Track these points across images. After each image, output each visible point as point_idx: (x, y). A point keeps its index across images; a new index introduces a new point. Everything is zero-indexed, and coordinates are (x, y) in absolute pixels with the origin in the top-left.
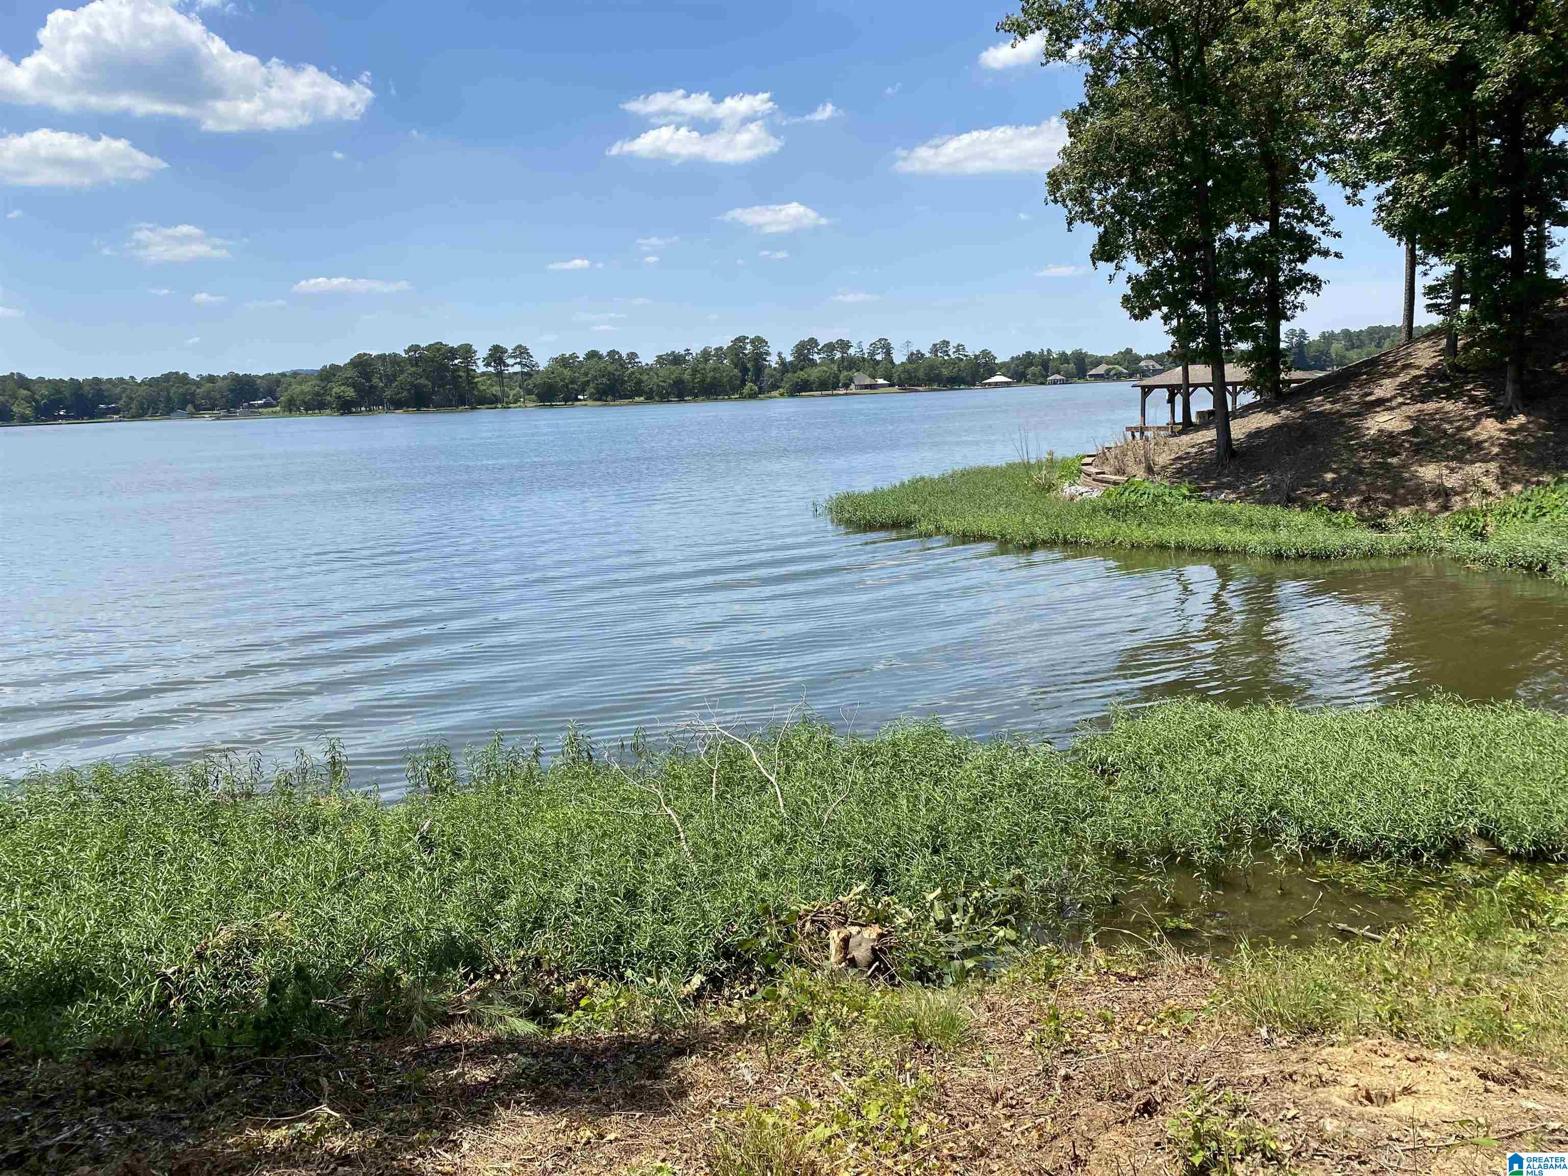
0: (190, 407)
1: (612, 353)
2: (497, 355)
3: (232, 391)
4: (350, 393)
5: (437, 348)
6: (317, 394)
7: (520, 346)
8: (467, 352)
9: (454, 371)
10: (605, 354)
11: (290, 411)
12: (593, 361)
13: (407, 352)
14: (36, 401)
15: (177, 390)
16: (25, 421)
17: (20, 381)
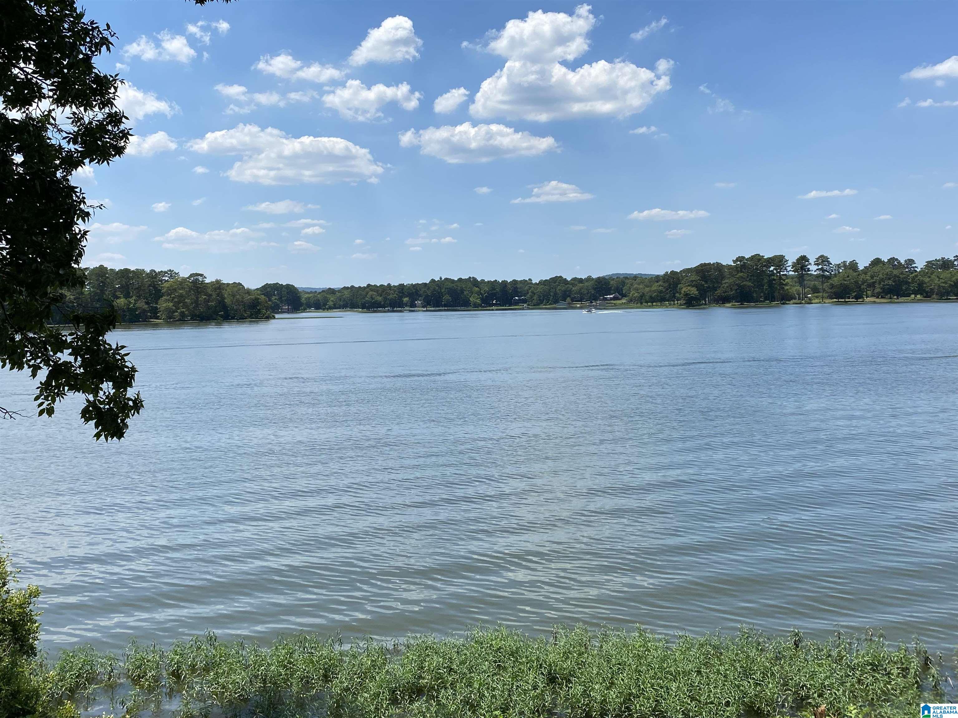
0: (568, 299)
1: (892, 260)
2: (802, 261)
4: (694, 291)
5: (757, 258)
7: (822, 256)
8: (779, 261)
9: (770, 276)
10: (886, 261)
13: (734, 262)
14: (481, 294)
15: (560, 288)
16: (477, 307)
17: (473, 282)
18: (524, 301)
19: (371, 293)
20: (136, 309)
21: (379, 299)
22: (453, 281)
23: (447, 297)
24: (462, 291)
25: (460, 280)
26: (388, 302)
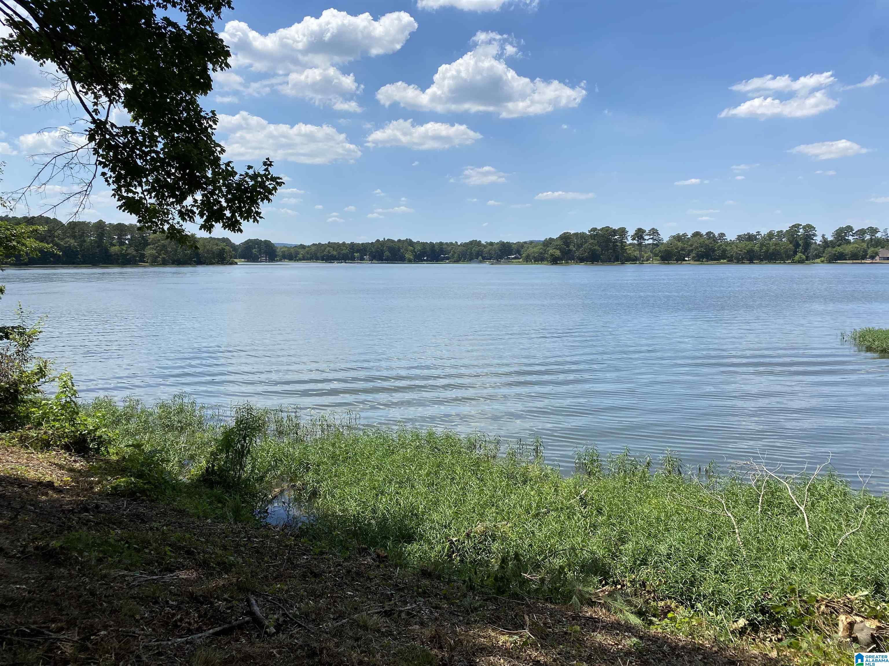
0: (480, 258)
1: (709, 234)
2: (639, 234)
3: (500, 250)
4: (558, 253)
5: (607, 229)
6: (541, 253)
7: (653, 229)
8: (623, 232)
9: (614, 242)
10: (704, 234)
11: (527, 261)
12: (696, 238)
13: (589, 231)
14: (415, 252)
15: (475, 249)
16: (410, 261)
17: (410, 242)
18: (448, 258)
19: (328, 248)
20: (128, 254)
21: (335, 253)
22: (393, 241)
23: (387, 253)
24: (399, 250)
25: (399, 241)
26: (341, 256)
